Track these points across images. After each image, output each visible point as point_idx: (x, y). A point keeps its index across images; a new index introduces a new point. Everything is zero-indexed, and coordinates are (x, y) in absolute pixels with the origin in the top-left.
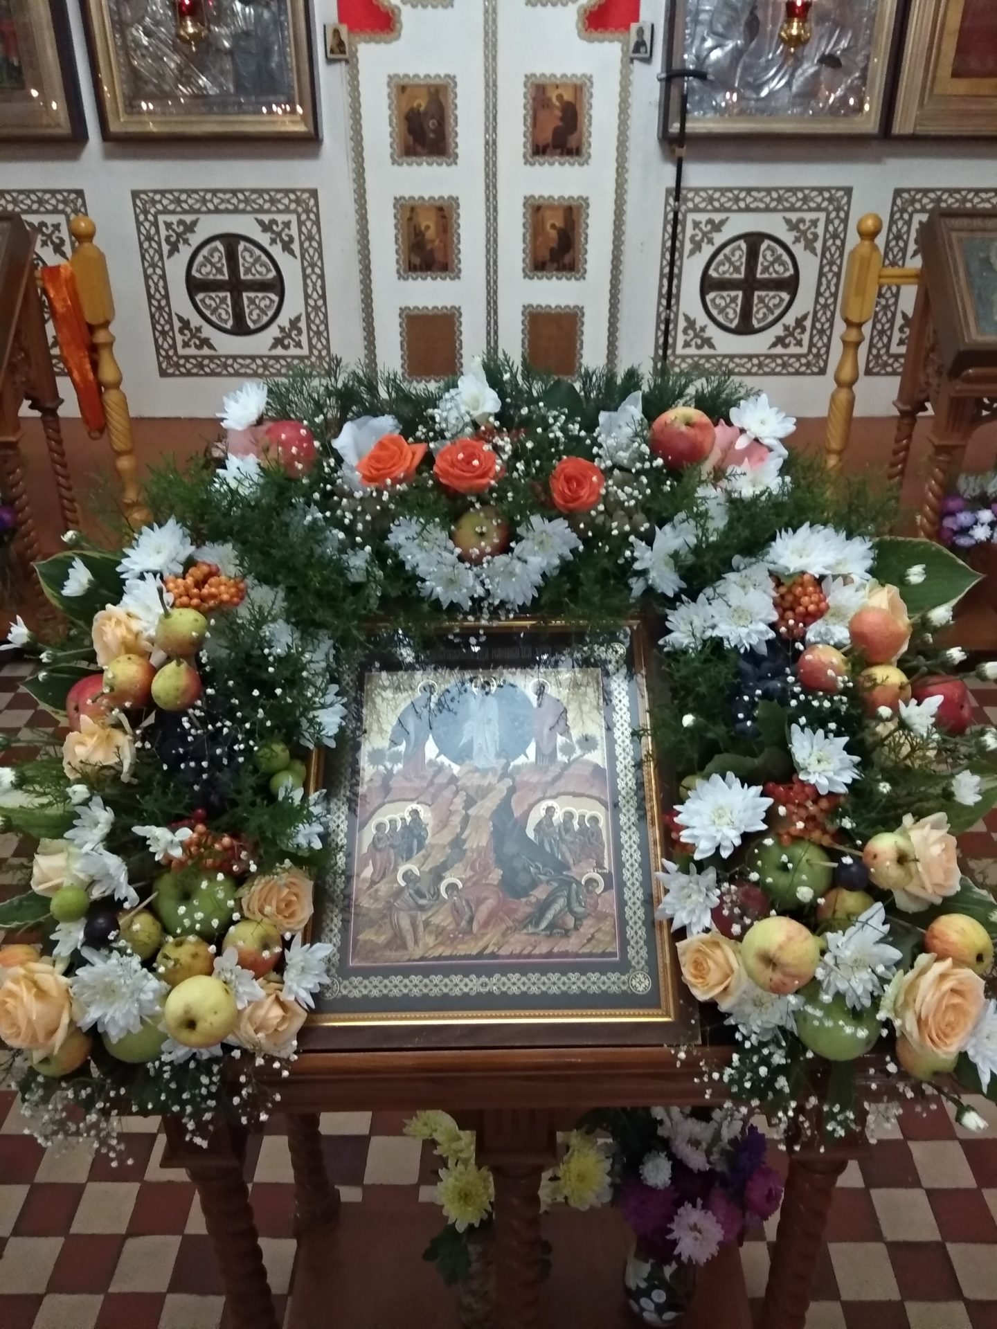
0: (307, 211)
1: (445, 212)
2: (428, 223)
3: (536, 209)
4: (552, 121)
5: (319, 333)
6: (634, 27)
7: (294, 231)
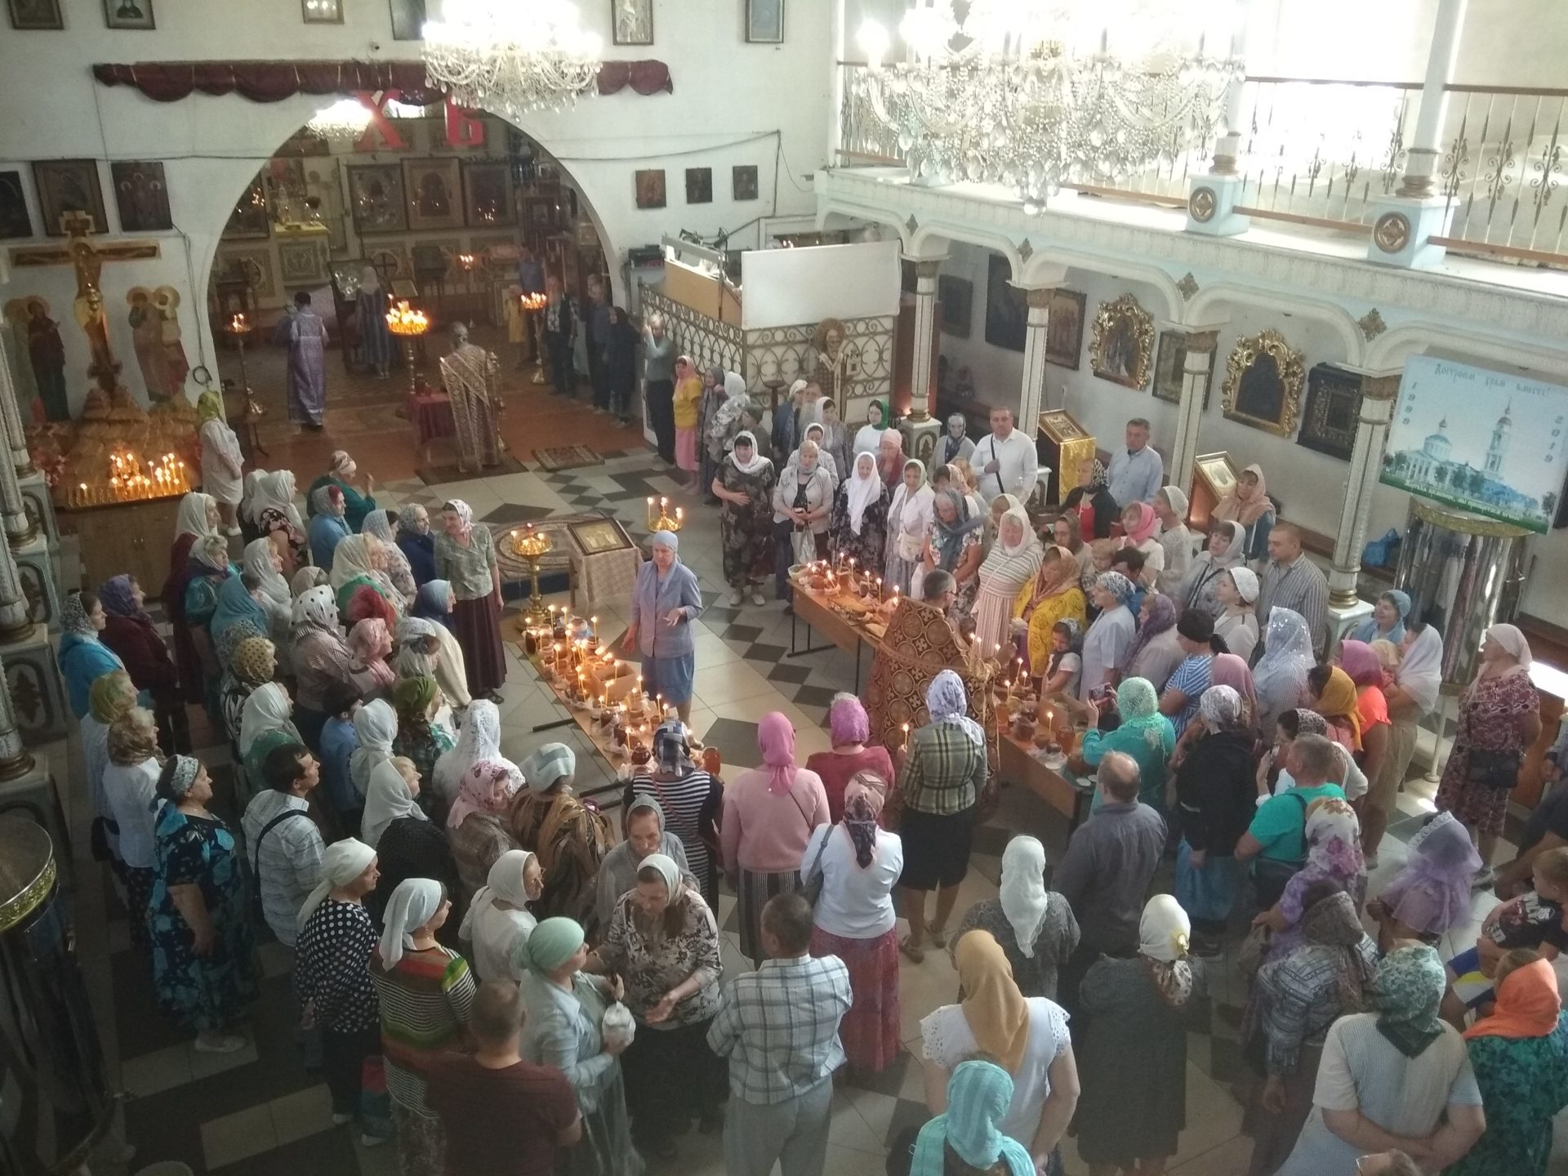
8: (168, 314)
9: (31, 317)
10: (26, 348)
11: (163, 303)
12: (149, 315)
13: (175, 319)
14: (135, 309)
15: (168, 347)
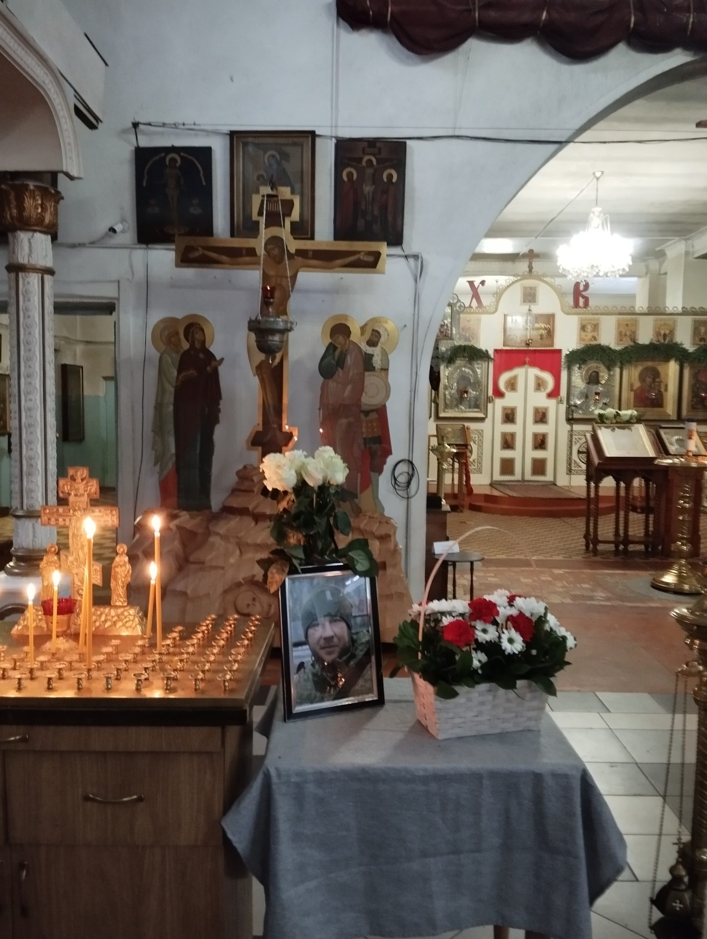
0: (480, 434)
1: (513, 435)
2: (509, 438)
3: (535, 436)
4: (540, 416)
5: (480, 463)
6: (559, 397)
7: (477, 439)
8: (377, 361)
9: (186, 345)
10: (171, 389)
11: (372, 343)
12: (349, 360)
13: (385, 370)
14: (331, 348)
15: (367, 413)
